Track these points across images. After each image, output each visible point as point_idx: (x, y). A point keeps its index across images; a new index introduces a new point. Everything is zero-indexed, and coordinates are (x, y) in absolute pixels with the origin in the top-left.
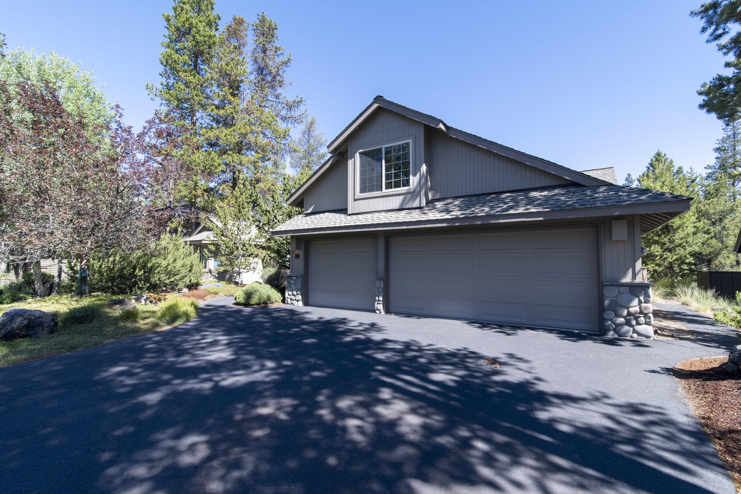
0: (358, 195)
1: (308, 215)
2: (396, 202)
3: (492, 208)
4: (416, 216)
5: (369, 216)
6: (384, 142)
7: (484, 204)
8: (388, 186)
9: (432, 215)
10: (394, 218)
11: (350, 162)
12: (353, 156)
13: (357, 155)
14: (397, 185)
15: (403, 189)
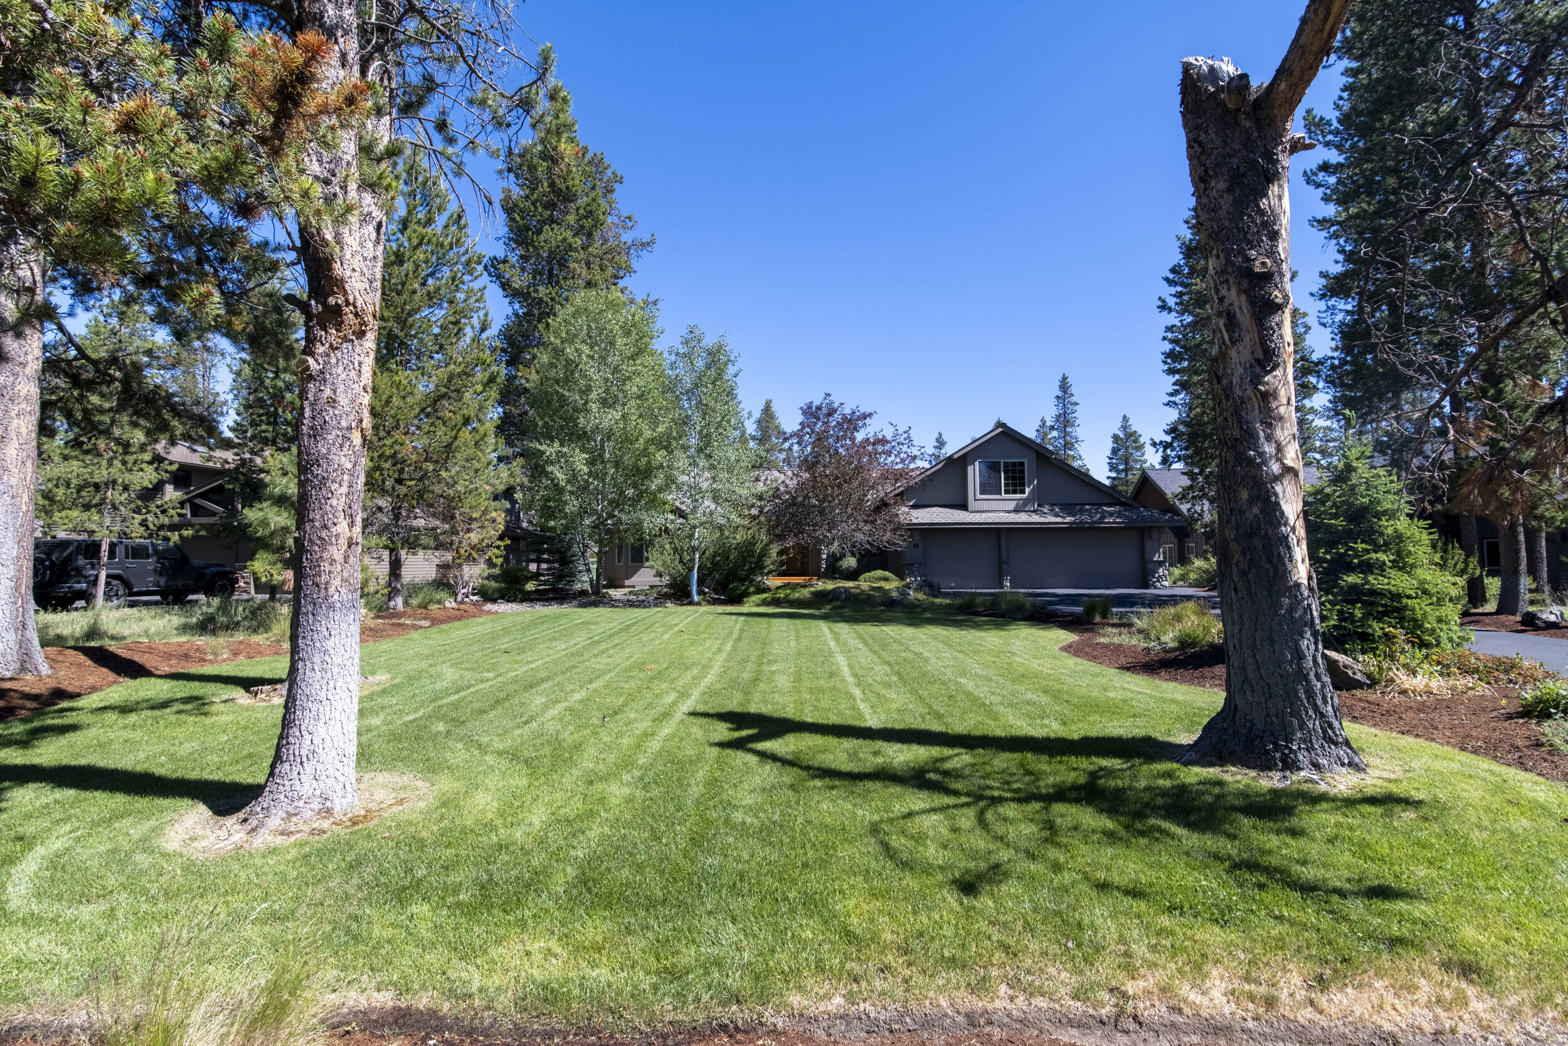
0: (978, 496)
2: (1011, 505)
5: (988, 515)
6: (1003, 458)
8: (1007, 492)
11: (970, 469)
12: (973, 465)
13: (977, 465)
14: (1015, 492)
15: (1018, 496)
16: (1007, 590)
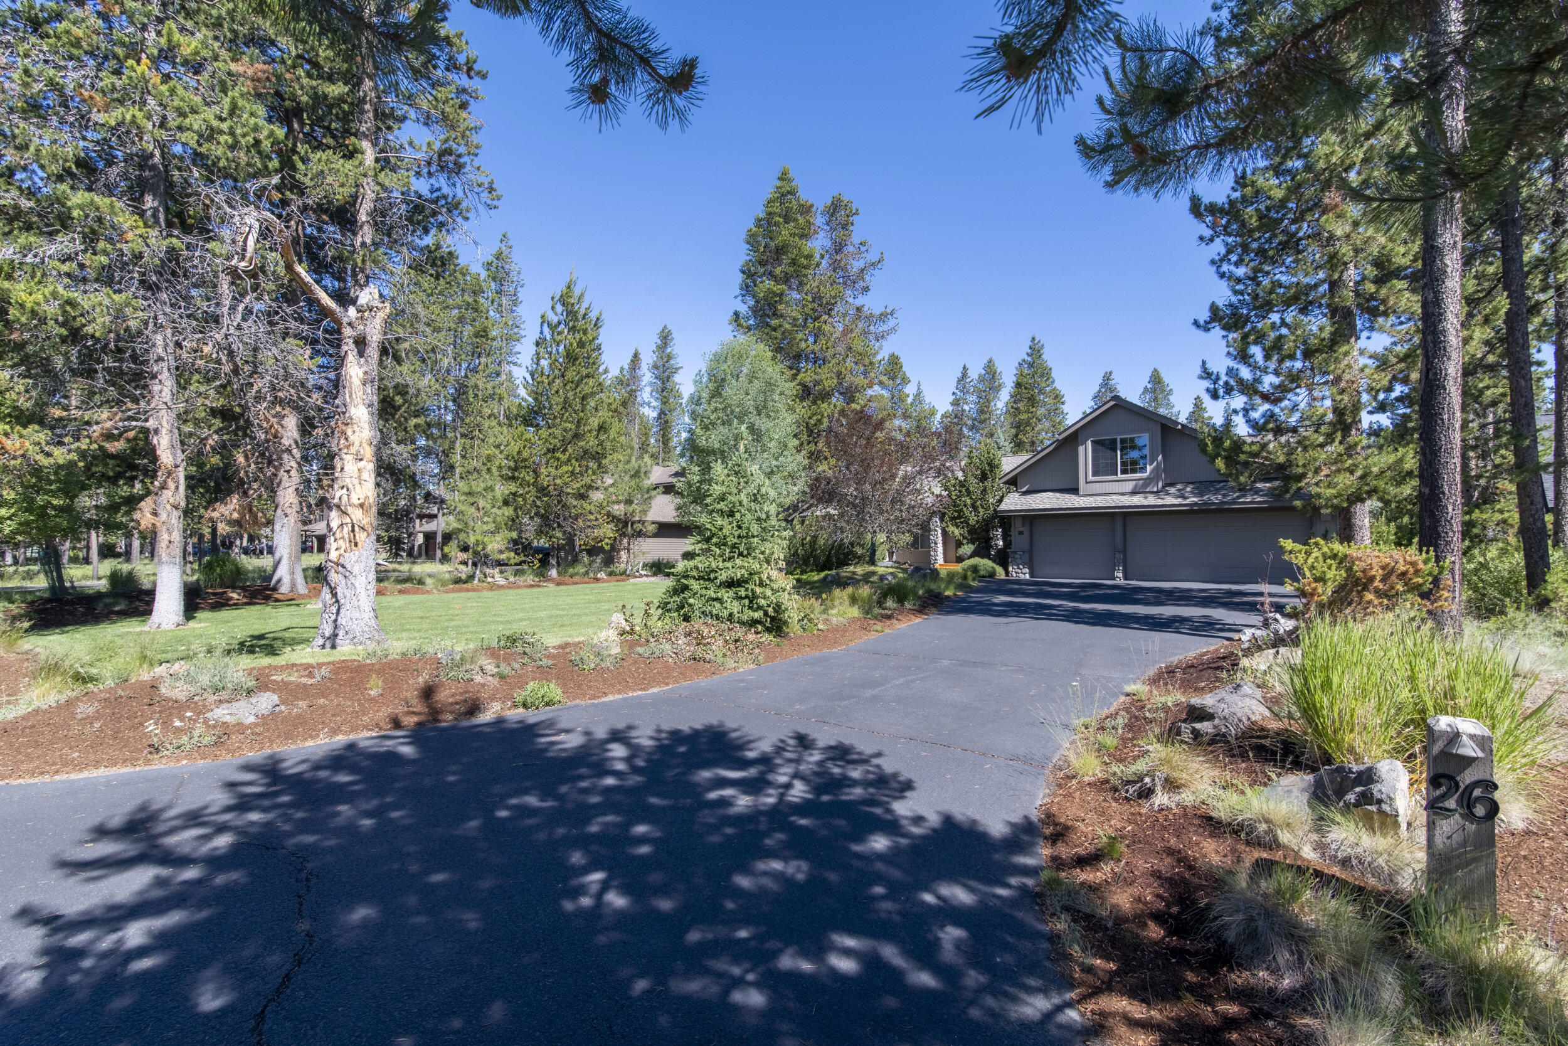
0: (1090, 478)
1: (1024, 493)
2: (1129, 486)
3: (1224, 496)
4: (1152, 500)
5: (1099, 498)
6: (1119, 433)
7: (1217, 491)
8: (1124, 472)
9: (1170, 500)
10: (1127, 501)
11: (1081, 449)
12: (1084, 443)
13: (1089, 443)
14: (1134, 471)
15: (1138, 475)
16: (1117, 582)
